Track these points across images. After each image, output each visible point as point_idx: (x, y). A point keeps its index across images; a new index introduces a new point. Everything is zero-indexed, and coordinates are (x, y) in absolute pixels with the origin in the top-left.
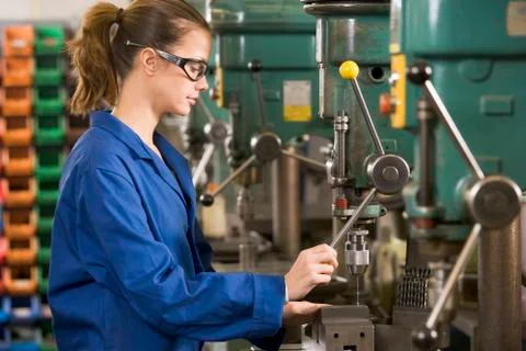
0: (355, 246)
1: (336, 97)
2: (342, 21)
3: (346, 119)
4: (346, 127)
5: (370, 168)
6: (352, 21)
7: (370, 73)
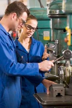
0: (60, 70)
1: (55, 36)
2: (56, 19)
3: (57, 41)
4: (57, 43)
5: (63, 53)
6: (58, 19)
7: (63, 31)
